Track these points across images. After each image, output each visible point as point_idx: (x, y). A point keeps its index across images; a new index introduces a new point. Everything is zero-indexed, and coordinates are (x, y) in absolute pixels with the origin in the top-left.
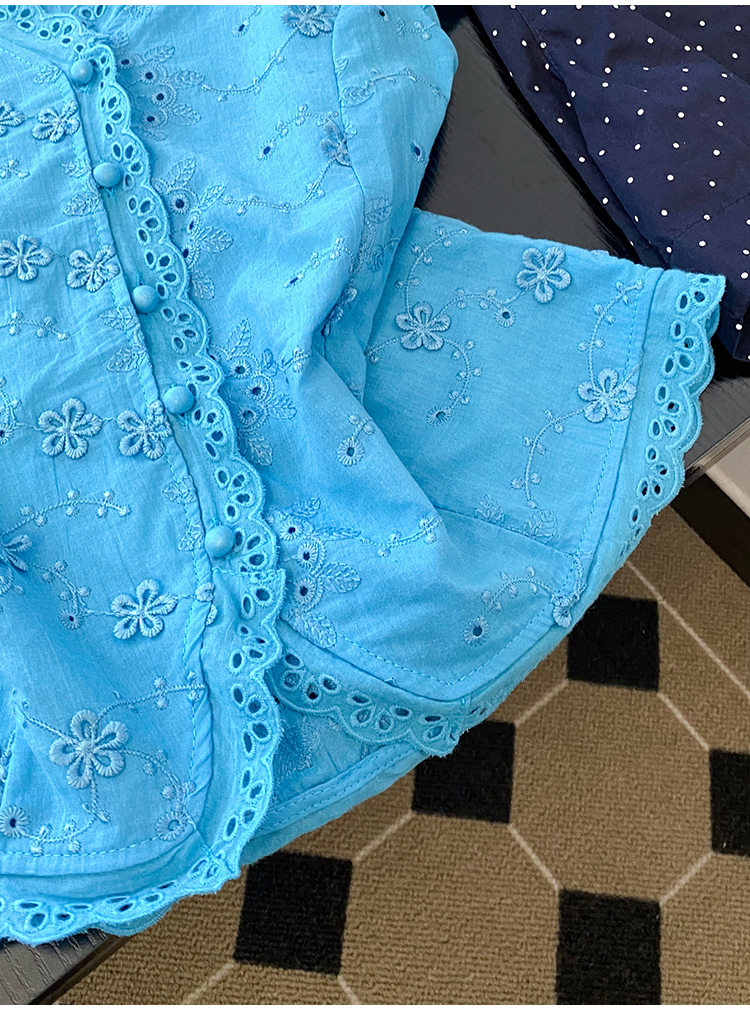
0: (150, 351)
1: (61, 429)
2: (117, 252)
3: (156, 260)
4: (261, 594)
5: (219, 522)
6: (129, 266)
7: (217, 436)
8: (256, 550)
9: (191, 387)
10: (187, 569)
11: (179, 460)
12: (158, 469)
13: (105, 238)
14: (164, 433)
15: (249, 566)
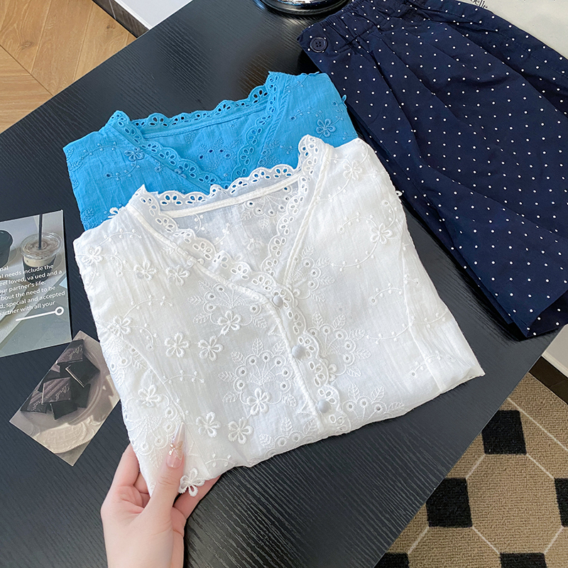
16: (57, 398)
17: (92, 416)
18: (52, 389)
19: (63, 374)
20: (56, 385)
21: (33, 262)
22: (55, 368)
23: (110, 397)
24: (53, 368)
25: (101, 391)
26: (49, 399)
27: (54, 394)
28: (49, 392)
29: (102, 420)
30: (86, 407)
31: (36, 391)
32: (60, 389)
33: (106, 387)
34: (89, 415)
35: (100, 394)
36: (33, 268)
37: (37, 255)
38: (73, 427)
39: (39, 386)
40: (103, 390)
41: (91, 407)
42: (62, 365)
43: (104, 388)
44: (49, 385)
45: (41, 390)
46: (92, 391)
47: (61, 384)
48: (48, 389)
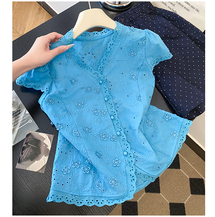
0: (114, 126)
1: (103, 137)
2: (108, 111)
3: (113, 112)
4: (132, 161)
5: (125, 151)
6: (110, 113)
7: (124, 139)
8: (130, 155)
9: (120, 131)
10: (121, 157)
11: (119, 142)
12: (116, 142)
13: (106, 109)
14: (117, 138)
15: (130, 157)
17: (44, 156)
23: (47, 147)
27: (28, 153)
28: (26, 154)
29: (48, 156)
35: (44, 148)
38: (39, 161)
39: (21, 153)
41: (42, 153)
43: (44, 145)
44: (25, 151)
46: (40, 148)
47: (29, 149)
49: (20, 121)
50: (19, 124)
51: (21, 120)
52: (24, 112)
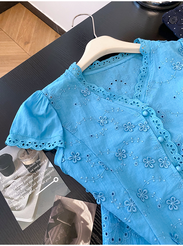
1: (171, 204)
16: (59, 238)
17: (82, 241)
18: (54, 234)
19: (57, 223)
20: (56, 231)
21: (29, 162)
22: (51, 221)
23: (87, 226)
24: (50, 221)
25: (81, 224)
26: (55, 240)
27: (57, 235)
28: (53, 236)
29: (88, 241)
30: (77, 237)
31: (46, 238)
32: (58, 232)
33: (83, 221)
34: (81, 241)
35: (81, 226)
36: (31, 165)
37: (29, 158)
39: (46, 235)
40: (82, 224)
41: (79, 236)
42: (54, 218)
43: (82, 222)
44: (51, 232)
45: (48, 237)
46: (76, 227)
47: (58, 229)
48: (52, 235)
49: (41, 180)
50: (40, 186)
51: (43, 178)
52: (46, 164)
